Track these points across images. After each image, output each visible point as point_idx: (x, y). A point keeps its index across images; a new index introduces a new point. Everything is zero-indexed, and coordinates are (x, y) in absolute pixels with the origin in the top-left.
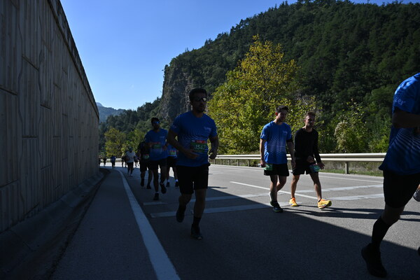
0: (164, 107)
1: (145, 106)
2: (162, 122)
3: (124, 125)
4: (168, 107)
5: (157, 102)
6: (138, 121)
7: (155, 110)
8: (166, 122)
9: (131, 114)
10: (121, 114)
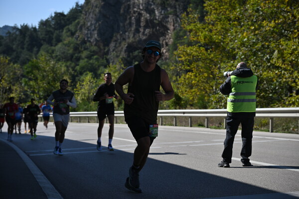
0: (90, 20)
1: (53, 18)
2: (86, 49)
3: (15, 53)
4: (97, 20)
5: (77, 12)
6: (39, 46)
7: (72, 27)
8: (94, 48)
9: (28, 33)
10: (9, 33)
